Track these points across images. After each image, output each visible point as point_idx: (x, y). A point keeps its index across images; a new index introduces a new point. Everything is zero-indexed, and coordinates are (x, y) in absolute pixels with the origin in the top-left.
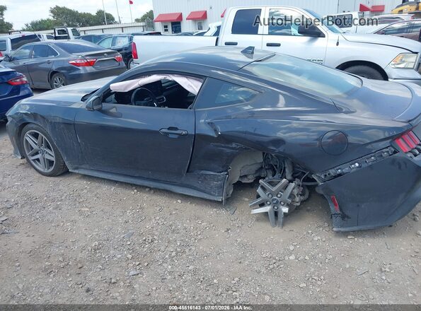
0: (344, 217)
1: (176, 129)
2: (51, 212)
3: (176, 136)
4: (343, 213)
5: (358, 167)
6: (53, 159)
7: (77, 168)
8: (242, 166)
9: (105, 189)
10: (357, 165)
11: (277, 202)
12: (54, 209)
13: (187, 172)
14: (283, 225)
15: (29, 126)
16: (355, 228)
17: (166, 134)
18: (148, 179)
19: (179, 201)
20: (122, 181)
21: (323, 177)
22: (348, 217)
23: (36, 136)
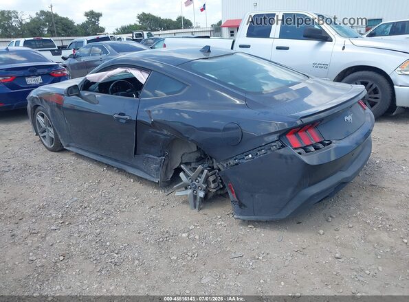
0: (241, 205)
1: (124, 114)
2: (32, 178)
3: (124, 121)
4: (240, 201)
5: (250, 158)
6: (53, 137)
7: (68, 146)
8: (182, 153)
9: (84, 165)
10: (250, 156)
11: (196, 186)
12: (36, 175)
13: (135, 154)
14: (200, 209)
15: (39, 108)
16: (253, 218)
17: (118, 119)
18: (111, 159)
19: (132, 180)
20: (95, 158)
21: (225, 165)
22: (245, 206)
23: (43, 116)
